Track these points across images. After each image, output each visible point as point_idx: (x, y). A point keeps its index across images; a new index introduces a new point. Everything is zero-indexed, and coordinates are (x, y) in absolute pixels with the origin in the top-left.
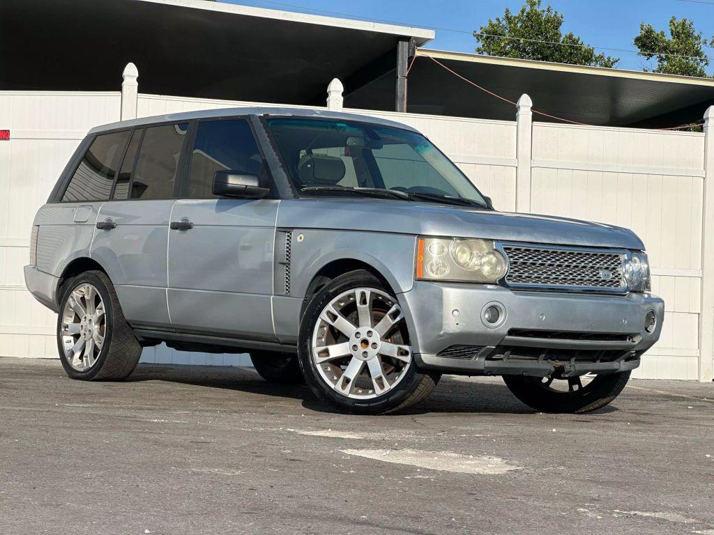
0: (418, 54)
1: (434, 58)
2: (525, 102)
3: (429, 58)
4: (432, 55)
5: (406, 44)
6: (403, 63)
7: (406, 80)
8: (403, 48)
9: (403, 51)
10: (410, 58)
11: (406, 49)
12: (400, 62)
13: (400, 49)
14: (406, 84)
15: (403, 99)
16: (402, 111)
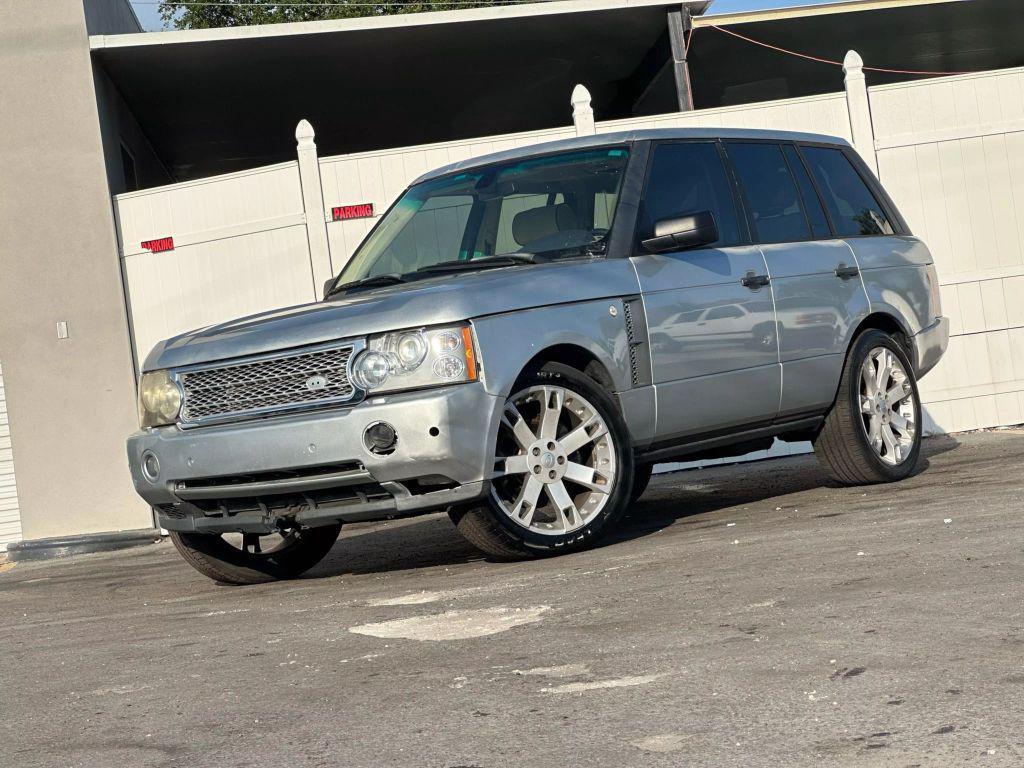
0: (695, 25)
1: (719, 26)
2: (853, 62)
3: (711, 27)
4: (714, 23)
5: (678, 15)
6: (678, 42)
7: (686, 64)
8: (675, 21)
9: (675, 25)
10: (686, 33)
11: (679, 21)
12: (673, 41)
13: (670, 23)
14: (686, 69)
15: (686, 92)
16: (688, 109)
